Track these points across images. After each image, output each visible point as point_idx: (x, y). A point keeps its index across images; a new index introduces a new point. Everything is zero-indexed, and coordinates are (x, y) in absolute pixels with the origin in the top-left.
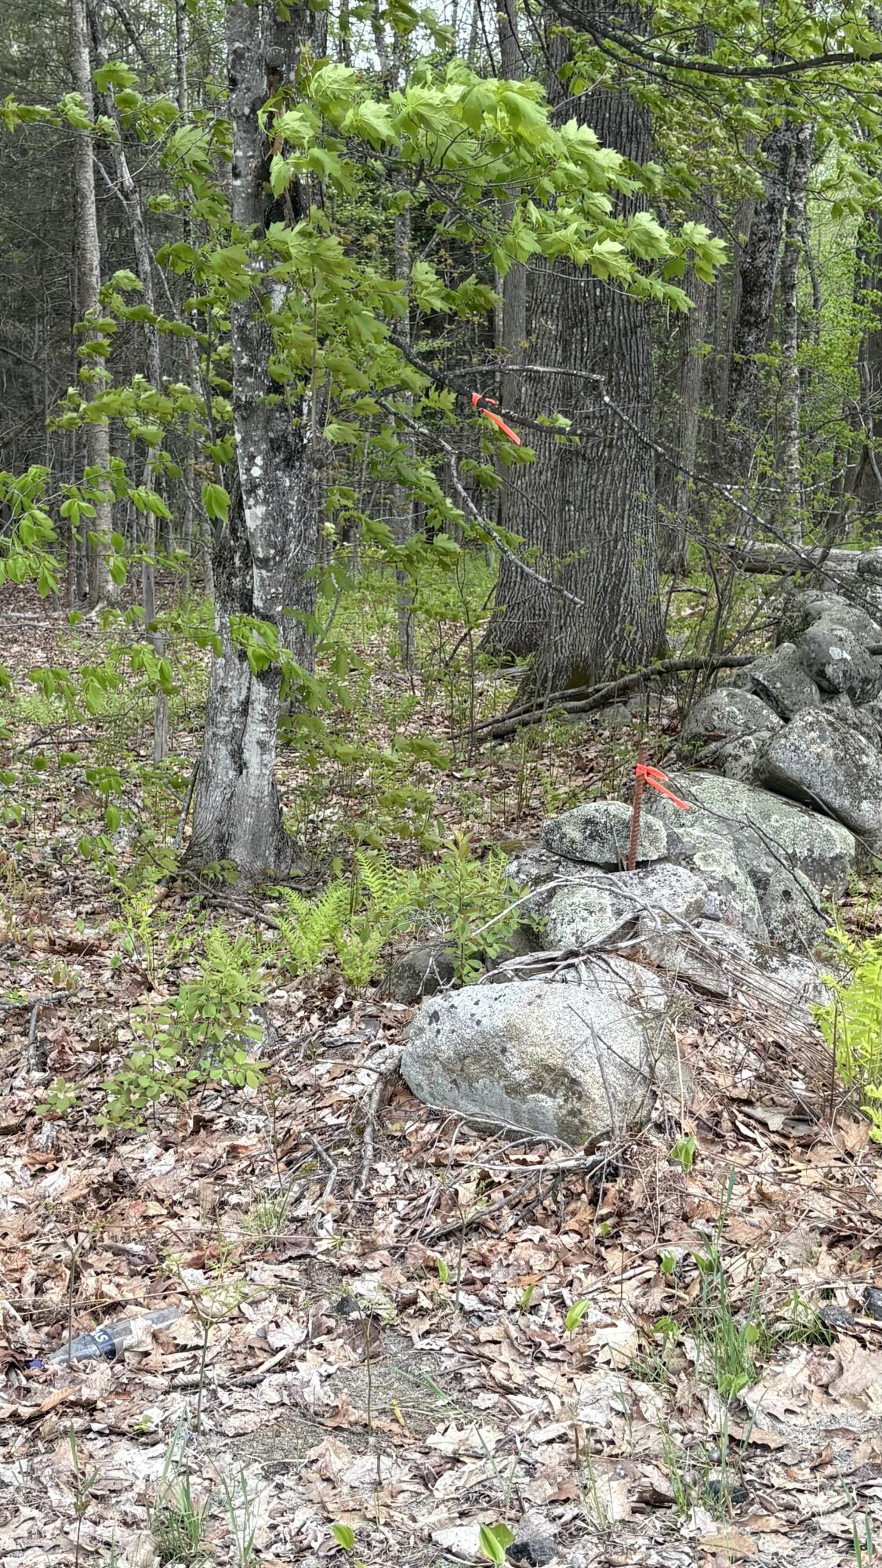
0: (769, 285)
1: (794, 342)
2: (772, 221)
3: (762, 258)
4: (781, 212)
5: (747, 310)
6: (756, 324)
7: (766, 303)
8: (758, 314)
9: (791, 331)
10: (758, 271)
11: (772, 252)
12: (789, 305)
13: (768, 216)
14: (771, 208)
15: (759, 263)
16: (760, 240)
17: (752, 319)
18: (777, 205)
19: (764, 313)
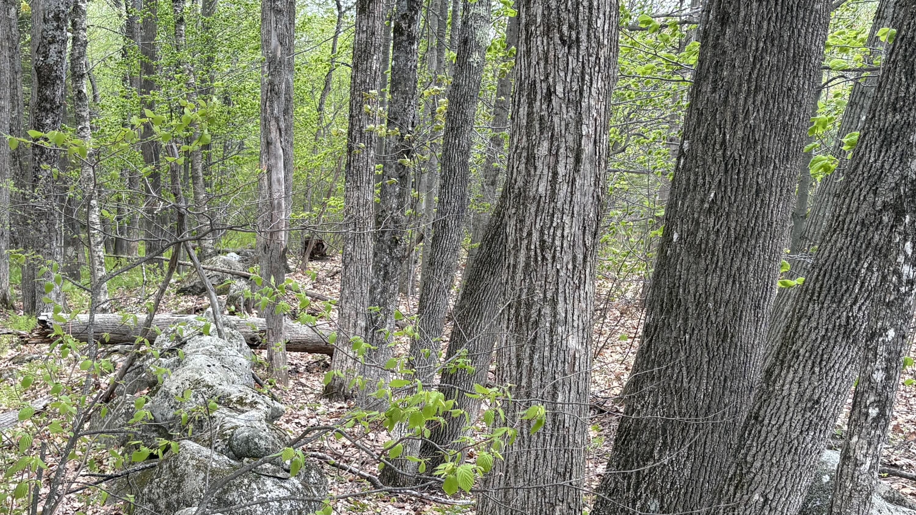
0: (61, 79)
1: (88, 124)
2: (58, 28)
3: (53, 57)
4: (66, 21)
5: (43, 99)
6: (52, 110)
7: (59, 93)
8: (52, 101)
9: (84, 114)
10: (50, 69)
11: (61, 52)
12: (80, 92)
13: (55, 24)
14: (57, 18)
15: (50, 61)
16: (50, 43)
17: (48, 106)
18: (62, 16)
19: (57, 100)
